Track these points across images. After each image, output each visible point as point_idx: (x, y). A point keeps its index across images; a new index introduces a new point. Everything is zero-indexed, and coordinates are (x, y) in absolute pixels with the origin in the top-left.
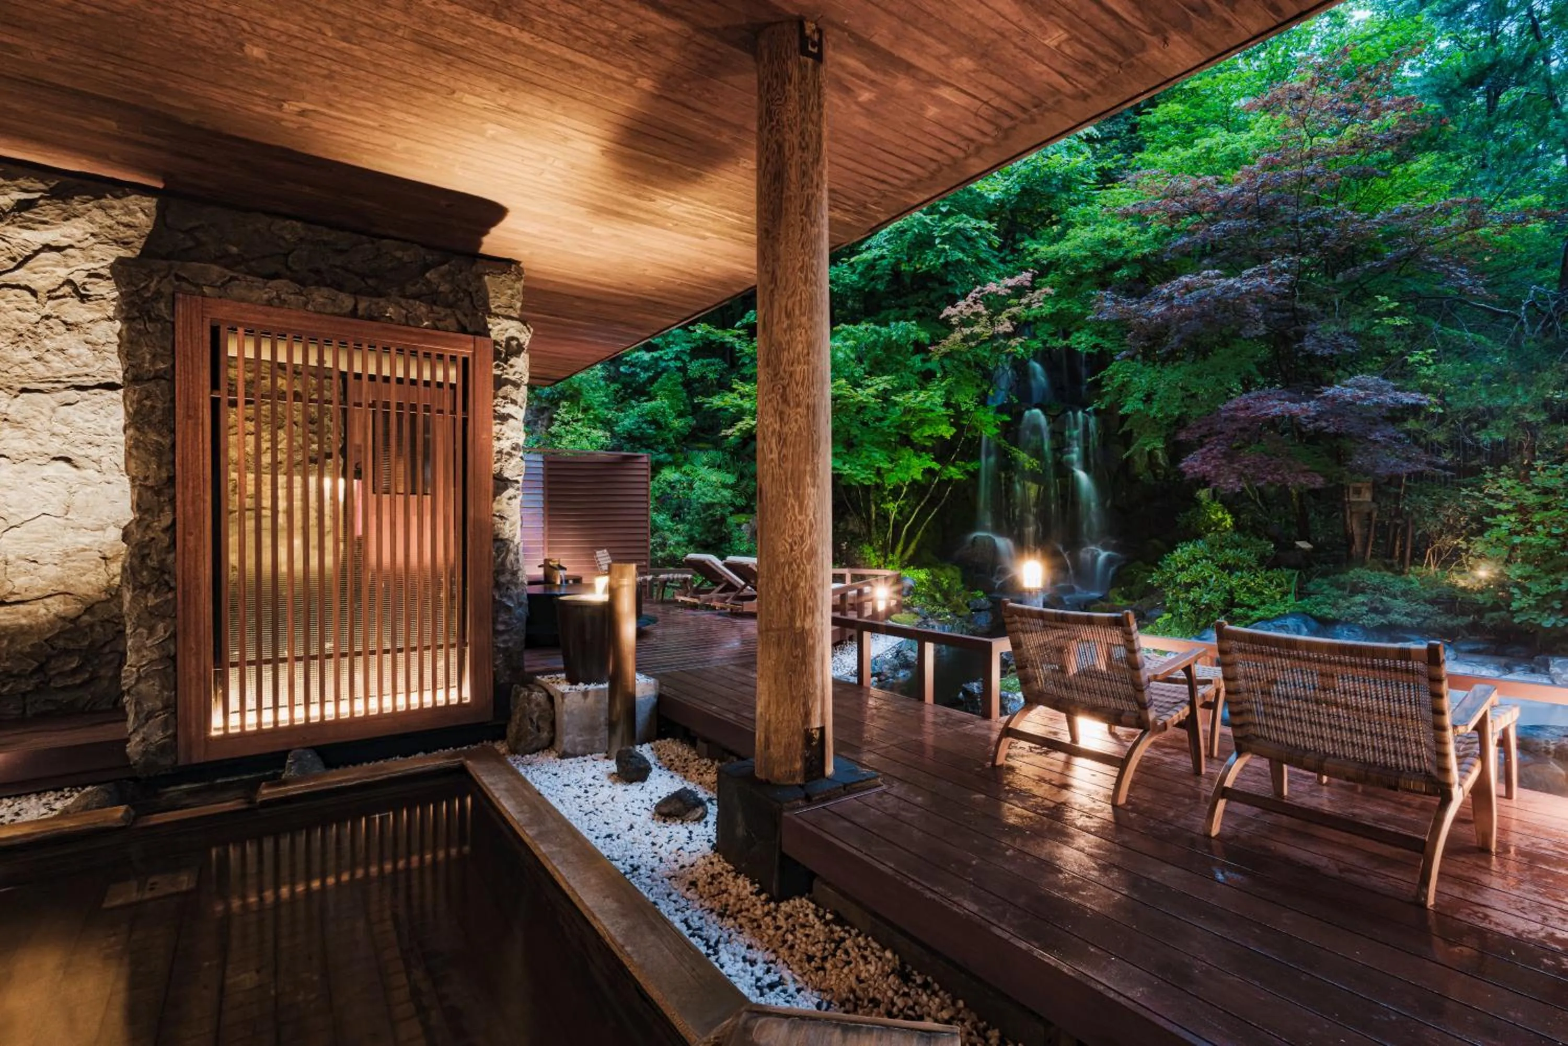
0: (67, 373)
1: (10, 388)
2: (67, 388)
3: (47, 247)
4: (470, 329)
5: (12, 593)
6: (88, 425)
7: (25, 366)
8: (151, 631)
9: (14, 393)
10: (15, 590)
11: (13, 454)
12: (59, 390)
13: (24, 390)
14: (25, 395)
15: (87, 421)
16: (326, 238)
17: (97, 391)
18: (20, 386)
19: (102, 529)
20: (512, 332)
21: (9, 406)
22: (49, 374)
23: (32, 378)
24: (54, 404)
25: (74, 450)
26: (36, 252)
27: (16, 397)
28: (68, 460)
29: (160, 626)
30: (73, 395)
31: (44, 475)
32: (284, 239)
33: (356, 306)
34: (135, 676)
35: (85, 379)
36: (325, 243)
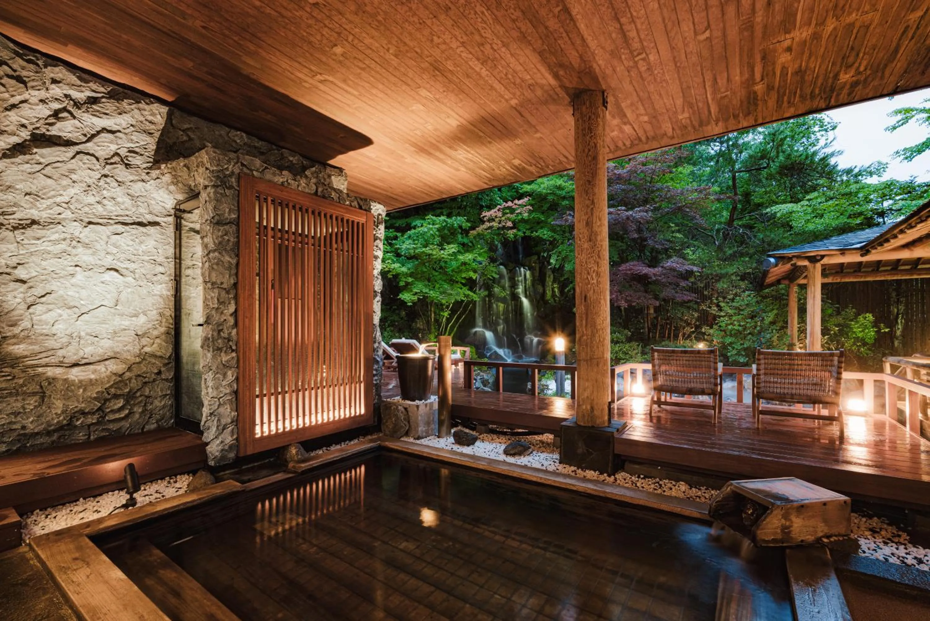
0: (116, 214)
1: (81, 220)
2: (116, 223)
3: (104, 130)
4: (363, 208)
5: (83, 358)
6: (129, 248)
7: (91, 207)
8: (225, 375)
9: (84, 224)
10: (85, 356)
11: (84, 265)
12: (111, 225)
13: (90, 223)
14: (91, 226)
15: (128, 246)
16: (256, 144)
17: (134, 226)
18: (87, 220)
19: (136, 316)
20: (380, 211)
21: (81, 232)
22: (105, 213)
23: (95, 215)
24: (109, 234)
25: (119, 264)
26: (99, 133)
27: (85, 227)
28: (117, 271)
29: (229, 373)
30: (120, 228)
31: (103, 279)
32: (235, 142)
33: (317, 191)
34: (217, 403)
35: (126, 218)
36: (255, 147)
